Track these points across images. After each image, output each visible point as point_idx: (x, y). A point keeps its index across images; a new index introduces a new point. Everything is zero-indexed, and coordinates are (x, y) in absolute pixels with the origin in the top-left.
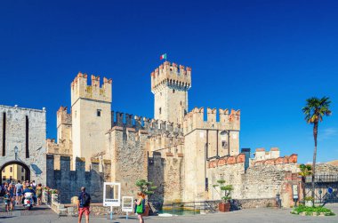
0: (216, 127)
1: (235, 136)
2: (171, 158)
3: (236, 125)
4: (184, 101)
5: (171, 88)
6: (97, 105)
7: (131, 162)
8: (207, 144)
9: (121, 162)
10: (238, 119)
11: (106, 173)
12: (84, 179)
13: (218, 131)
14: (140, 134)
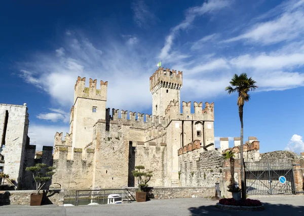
0: (191, 118)
1: (209, 126)
2: (154, 147)
3: (210, 116)
4: (176, 99)
5: (165, 89)
6: (94, 103)
7: (112, 151)
8: (182, 133)
9: (103, 151)
10: (212, 110)
11: (89, 161)
12: (66, 167)
13: (193, 121)
14: (122, 126)
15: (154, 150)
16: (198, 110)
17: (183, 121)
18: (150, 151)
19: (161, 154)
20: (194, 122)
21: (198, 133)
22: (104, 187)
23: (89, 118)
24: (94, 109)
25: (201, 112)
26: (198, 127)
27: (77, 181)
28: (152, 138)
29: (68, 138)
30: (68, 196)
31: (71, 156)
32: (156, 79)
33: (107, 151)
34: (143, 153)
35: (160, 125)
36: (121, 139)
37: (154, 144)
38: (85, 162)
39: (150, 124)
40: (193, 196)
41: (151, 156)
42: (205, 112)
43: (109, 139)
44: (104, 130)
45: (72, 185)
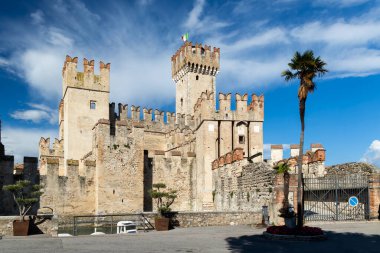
0: (230, 117)
1: (257, 128)
2: (179, 158)
3: (258, 113)
4: (210, 90)
5: (194, 75)
6: (91, 95)
7: (120, 164)
8: (218, 139)
9: (107, 164)
10: (261, 106)
11: (88, 177)
12: (57, 185)
13: (233, 122)
14: (133, 129)
15: (179, 163)
16: (242, 105)
17: (219, 122)
18: (173, 164)
19: (188, 168)
20: (236, 123)
21: (241, 138)
22: (111, 212)
23: (85, 118)
24: (92, 104)
25: (245, 108)
26: (241, 130)
27: (73, 204)
28: (176, 145)
29: (58, 146)
30: (63, 223)
31: (63, 170)
32: (181, 60)
33: (113, 164)
34: (163, 167)
35: (187, 128)
36: (131, 146)
37: (178, 154)
38: (83, 180)
39: (172, 125)
40: (232, 223)
41: (174, 171)
42: (251, 108)
43: (115, 147)
44: (108, 134)
45: (68, 210)
